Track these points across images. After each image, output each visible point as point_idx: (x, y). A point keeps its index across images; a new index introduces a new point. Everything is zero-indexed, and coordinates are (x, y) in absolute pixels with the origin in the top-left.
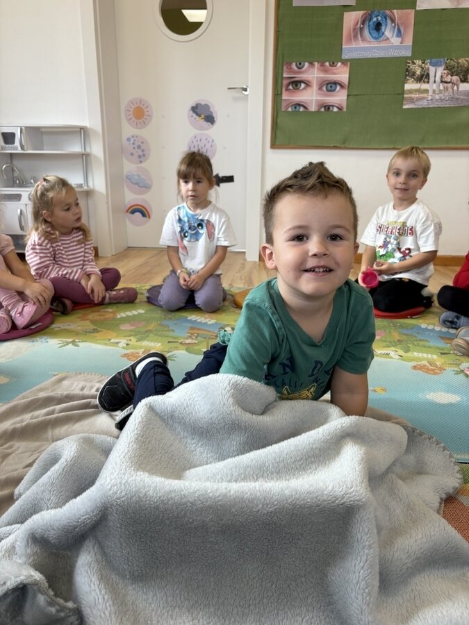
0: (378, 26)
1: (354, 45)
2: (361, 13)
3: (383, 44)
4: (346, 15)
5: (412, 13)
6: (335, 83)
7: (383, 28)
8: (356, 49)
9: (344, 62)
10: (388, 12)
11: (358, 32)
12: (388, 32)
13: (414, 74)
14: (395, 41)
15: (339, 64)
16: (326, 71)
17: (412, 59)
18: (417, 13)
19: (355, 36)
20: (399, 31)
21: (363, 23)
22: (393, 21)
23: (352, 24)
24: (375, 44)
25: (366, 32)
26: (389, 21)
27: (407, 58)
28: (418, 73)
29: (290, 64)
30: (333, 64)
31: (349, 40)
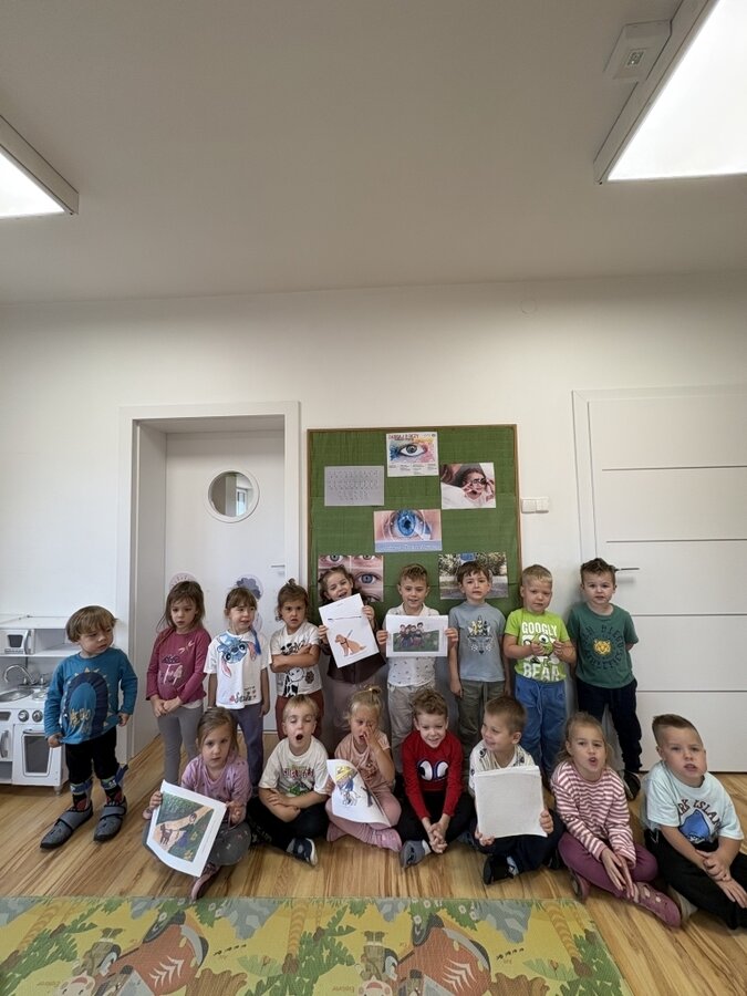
0: (407, 524)
1: (385, 541)
2: (389, 513)
3: (413, 540)
4: (375, 513)
5: (438, 513)
6: (371, 575)
7: (412, 526)
8: (388, 544)
9: (378, 556)
10: (415, 512)
11: (388, 529)
12: (417, 529)
13: (446, 568)
14: (425, 537)
15: (373, 557)
16: (360, 564)
17: (444, 553)
18: (442, 511)
19: (386, 532)
20: (428, 528)
21: (393, 521)
22: (421, 519)
23: (382, 522)
24: (405, 540)
25: (396, 529)
26: (417, 520)
27: (440, 552)
28: (451, 566)
29: (325, 557)
30: (366, 558)
31: (381, 536)
